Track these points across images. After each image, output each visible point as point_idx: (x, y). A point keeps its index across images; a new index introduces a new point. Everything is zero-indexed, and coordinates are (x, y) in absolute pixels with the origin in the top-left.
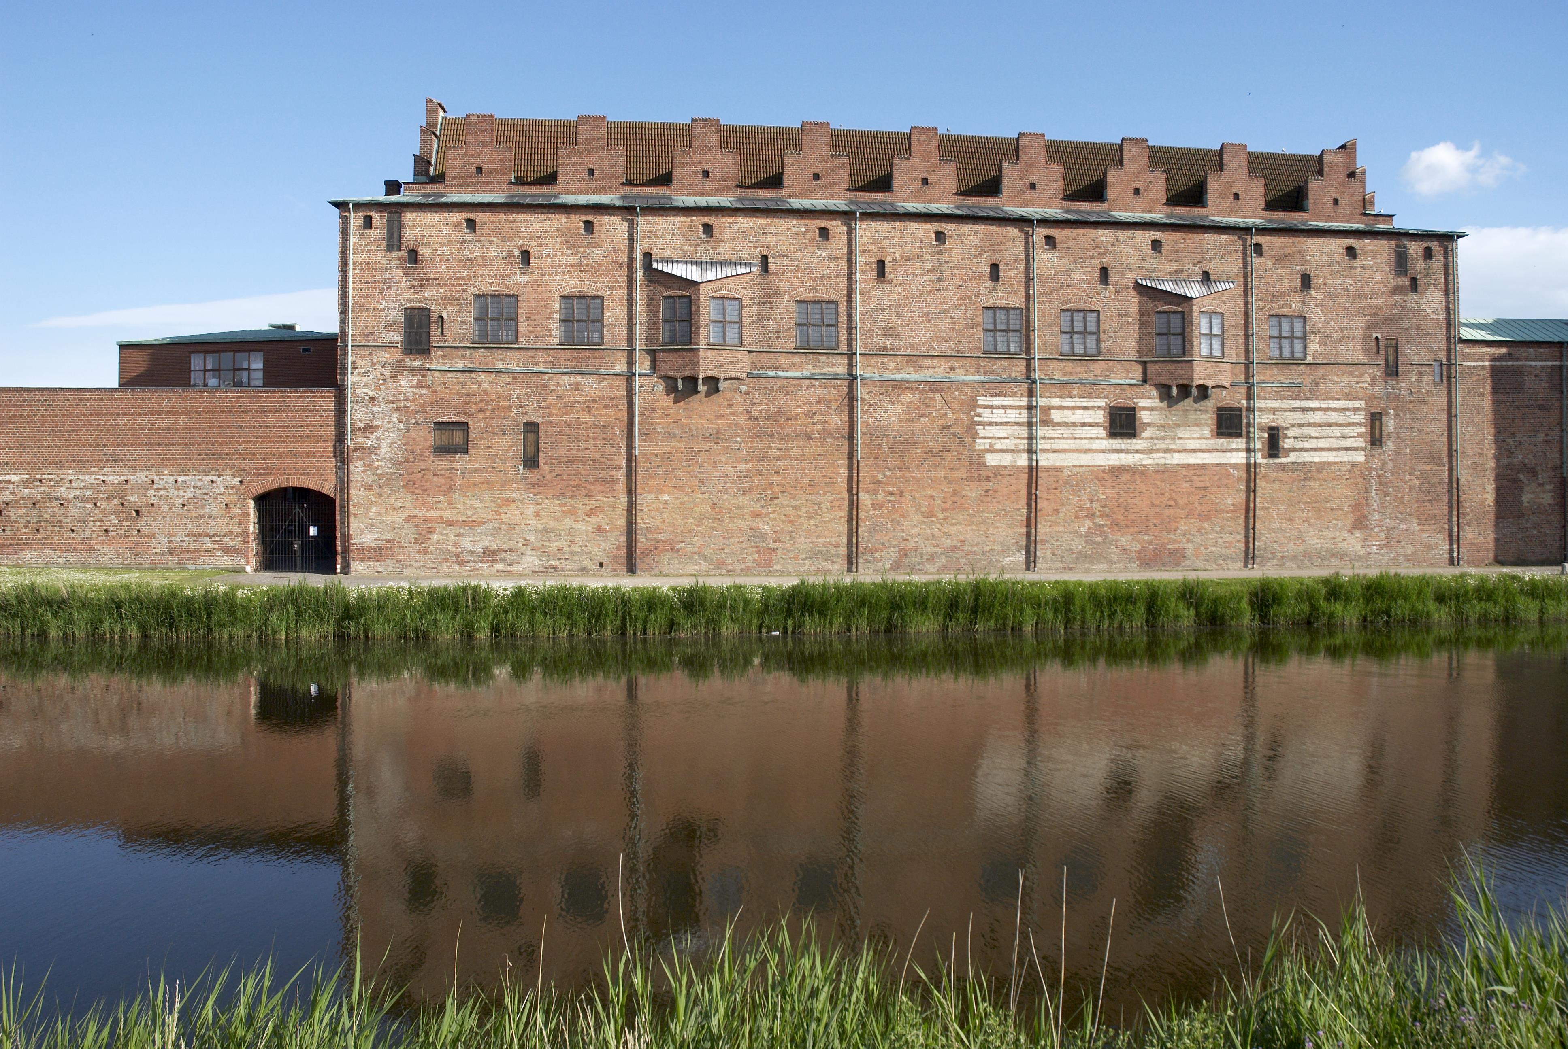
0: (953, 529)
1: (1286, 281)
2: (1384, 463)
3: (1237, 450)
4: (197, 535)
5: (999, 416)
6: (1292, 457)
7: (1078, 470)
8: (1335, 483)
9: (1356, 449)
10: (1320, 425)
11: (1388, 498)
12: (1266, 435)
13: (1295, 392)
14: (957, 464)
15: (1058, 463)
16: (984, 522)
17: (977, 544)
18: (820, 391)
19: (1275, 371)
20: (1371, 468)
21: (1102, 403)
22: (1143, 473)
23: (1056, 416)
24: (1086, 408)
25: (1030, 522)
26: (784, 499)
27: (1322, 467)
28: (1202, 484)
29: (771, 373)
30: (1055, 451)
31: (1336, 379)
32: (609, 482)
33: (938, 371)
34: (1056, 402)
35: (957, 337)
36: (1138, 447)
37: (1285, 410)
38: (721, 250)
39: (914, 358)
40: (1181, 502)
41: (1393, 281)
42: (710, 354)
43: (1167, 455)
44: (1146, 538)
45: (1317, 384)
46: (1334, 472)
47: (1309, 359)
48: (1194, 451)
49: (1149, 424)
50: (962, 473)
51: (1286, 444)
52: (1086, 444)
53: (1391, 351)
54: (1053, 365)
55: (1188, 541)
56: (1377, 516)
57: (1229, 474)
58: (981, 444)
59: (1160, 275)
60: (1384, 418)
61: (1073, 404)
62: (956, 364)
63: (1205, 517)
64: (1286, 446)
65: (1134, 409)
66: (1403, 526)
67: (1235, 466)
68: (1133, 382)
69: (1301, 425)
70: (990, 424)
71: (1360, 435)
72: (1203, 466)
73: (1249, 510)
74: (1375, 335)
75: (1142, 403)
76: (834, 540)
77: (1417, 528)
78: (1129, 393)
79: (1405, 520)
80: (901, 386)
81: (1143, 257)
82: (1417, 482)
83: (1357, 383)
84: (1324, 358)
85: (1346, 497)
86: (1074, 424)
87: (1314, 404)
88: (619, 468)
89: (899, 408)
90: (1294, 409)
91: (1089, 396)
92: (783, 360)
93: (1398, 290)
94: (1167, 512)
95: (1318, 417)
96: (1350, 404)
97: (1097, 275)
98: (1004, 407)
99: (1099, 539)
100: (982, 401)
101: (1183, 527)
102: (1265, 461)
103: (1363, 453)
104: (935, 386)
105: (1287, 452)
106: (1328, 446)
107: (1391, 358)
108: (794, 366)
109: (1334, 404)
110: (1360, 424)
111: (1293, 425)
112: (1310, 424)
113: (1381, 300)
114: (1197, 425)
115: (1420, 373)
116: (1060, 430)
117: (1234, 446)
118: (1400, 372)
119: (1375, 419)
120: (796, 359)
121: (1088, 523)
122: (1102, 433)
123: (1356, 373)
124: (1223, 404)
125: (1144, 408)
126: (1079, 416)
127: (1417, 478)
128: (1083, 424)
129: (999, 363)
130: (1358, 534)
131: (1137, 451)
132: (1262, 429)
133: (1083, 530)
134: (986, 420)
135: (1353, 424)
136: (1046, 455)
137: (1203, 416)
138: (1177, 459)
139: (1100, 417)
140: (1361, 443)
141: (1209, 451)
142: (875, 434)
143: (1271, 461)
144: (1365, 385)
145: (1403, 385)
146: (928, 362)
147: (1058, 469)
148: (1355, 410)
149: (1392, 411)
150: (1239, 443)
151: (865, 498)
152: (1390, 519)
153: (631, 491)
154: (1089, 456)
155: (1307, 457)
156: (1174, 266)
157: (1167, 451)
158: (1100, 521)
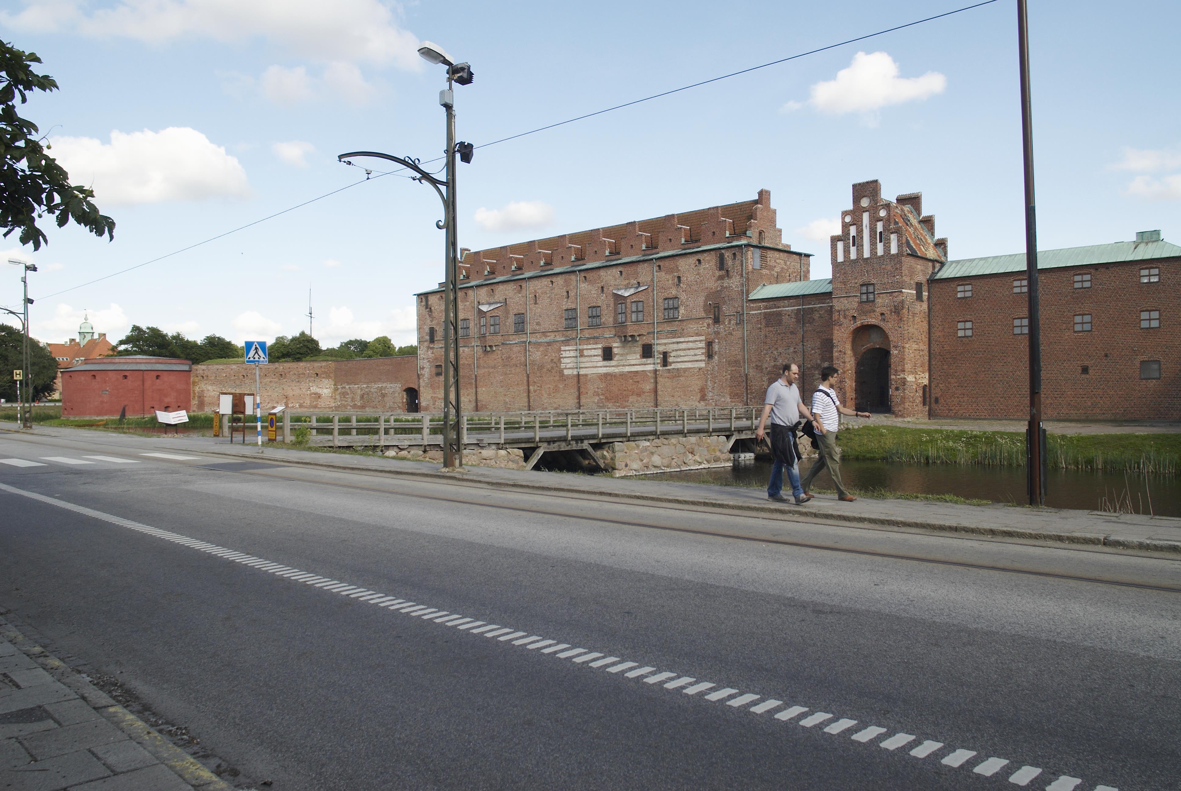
0: (556, 400)
1: (670, 282)
2: (714, 367)
3: (650, 364)
4: (394, 403)
5: (567, 354)
6: (673, 366)
7: (593, 375)
8: (692, 378)
9: (701, 361)
10: (685, 350)
11: (716, 385)
12: (662, 356)
13: (673, 334)
14: (556, 374)
15: (587, 373)
16: (565, 398)
17: (564, 406)
18: (518, 348)
19: (666, 325)
20: (708, 370)
21: (600, 346)
22: (615, 376)
23: (586, 353)
24: (595, 349)
25: (579, 398)
26: (511, 390)
27: (685, 370)
28: (637, 380)
29: (508, 342)
30: (586, 368)
31: (691, 326)
32: (471, 384)
33: (551, 337)
34: (585, 347)
35: (557, 323)
36: (613, 364)
37: (670, 344)
38: (495, 298)
39: (544, 333)
40: (629, 388)
41: (718, 273)
42: (490, 337)
43: (624, 367)
44: (618, 404)
45: (683, 330)
46: (691, 373)
47: (680, 317)
48: (634, 365)
49: (616, 354)
50: (557, 378)
51: (670, 360)
52: (595, 364)
53: (716, 309)
54: (586, 331)
55: (633, 406)
56: (711, 394)
57: (647, 375)
58: (563, 366)
59: (621, 287)
60: (713, 344)
61: (590, 347)
62: (557, 334)
63: (639, 395)
64: (670, 361)
65: (611, 348)
66: (723, 399)
67: (650, 371)
68: (612, 336)
69: (676, 350)
70: (565, 357)
71: (702, 354)
72: (637, 372)
73: (656, 391)
74: (709, 302)
75: (615, 345)
76: (524, 405)
77: (730, 400)
78: (610, 340)
79: (724, 396)
80: (539, 344)
81: (616, 280)
82: (729, 376)
83: (701, 327)
84: (686, 317)
85: (697, 385)
86: (591, 356)
87: (682, 340)
88: (473, 379)
89: (539, 353)
90: (674, 343)
91: (596, 344)
92: (511, 338)
93: (721, 278)
94: (624, 393)
95: (683, 346)
96: (698, 338)
97: (600, 290)
98: (569, 350)
99: (601, 405)
100: (563, 348)
101: (631, 400)
102: (661, 368)
103: (704, 362)
104: (549, 344)
105: (671, 363)
106: (688, 360)
107: (717, 313)
108: (514, 339)
109: (691, 339)
110: (703, 348)
111: (673, 351)
112: (680, 350)
113: (712, 284)
114: (635, 353)
115: (730, 320)
116: (587, 359)
117: (649, 362)
118: (720, 320)
119: (709, 344)
120: (514, 337)
121: (597, 398)
122: (600, 358)
123: (701, 323)
124: (644, 343)
125: (615, 347)
126: (593, 352)
127: (729, 375)
128: (594, 356)
129: (569, 332)
130: (702, 403)
131: (613, 366)
132: (660, 354)
133: (596, 401)
134: (564, 356)
135: (700, 348)
136: (582, 370)
137: (637, 349)
138: (627, 369)
139: (600, 352)
140: (703, 357)
141: (639, 365)
142: (533, 363)
143: (665, 368)
144: (704, 328)
145: (722, 326)
146: (549, 334)
147: (586, 375)
148: (701, 341)
149: (717, 341)
150: (650, 360)
151: (531, 388)
152: (717, 395)
153: (476, 387)
154: (596, 369)
155: (679, 366)
156: (627, 282)
157: (623, 366)
158: (602, 397)
